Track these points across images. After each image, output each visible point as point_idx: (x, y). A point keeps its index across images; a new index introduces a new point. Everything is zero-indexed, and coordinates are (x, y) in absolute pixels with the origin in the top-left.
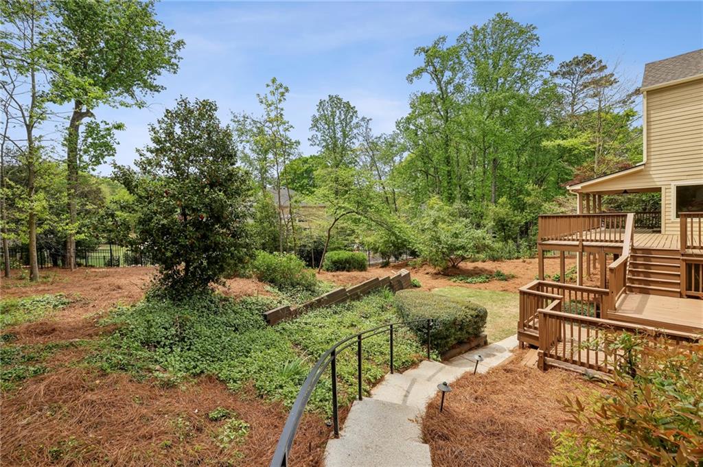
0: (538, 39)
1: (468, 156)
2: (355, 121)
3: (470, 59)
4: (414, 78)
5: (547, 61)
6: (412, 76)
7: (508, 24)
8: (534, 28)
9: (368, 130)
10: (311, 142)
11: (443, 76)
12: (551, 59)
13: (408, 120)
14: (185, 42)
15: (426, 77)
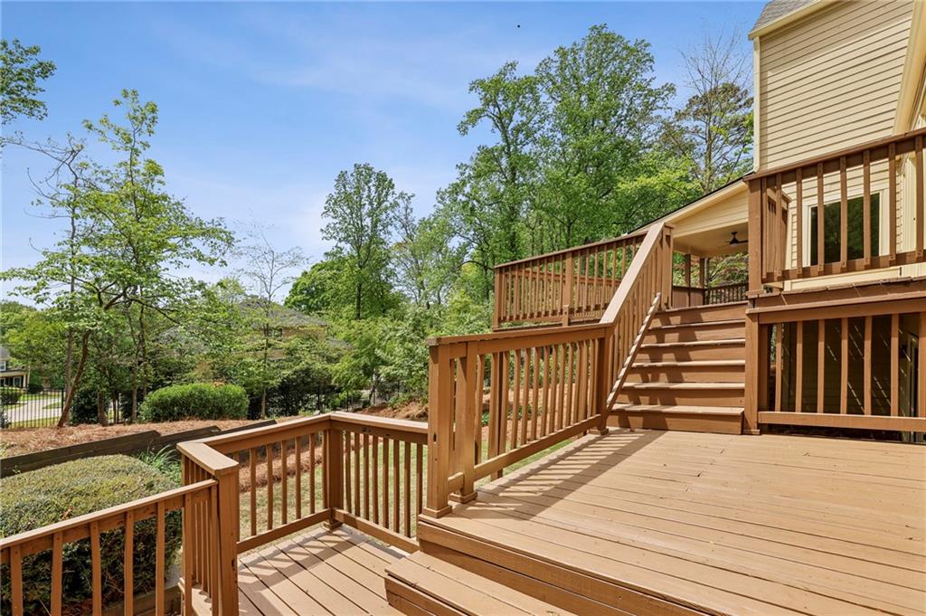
0: (651, 60)
1: (552, 239)
2: (390, 199)
3: (554, 95)
4: (470, 127)
5: (666, 93)
6: (466, 123)
7: (609, 39)
8: (646, 46)
9: (409, 211)
10: (325, 235)
11: (511, 121)
12: (671, 89)
13: (456, 189)
14: (56, 66)
15: (486, 123)
